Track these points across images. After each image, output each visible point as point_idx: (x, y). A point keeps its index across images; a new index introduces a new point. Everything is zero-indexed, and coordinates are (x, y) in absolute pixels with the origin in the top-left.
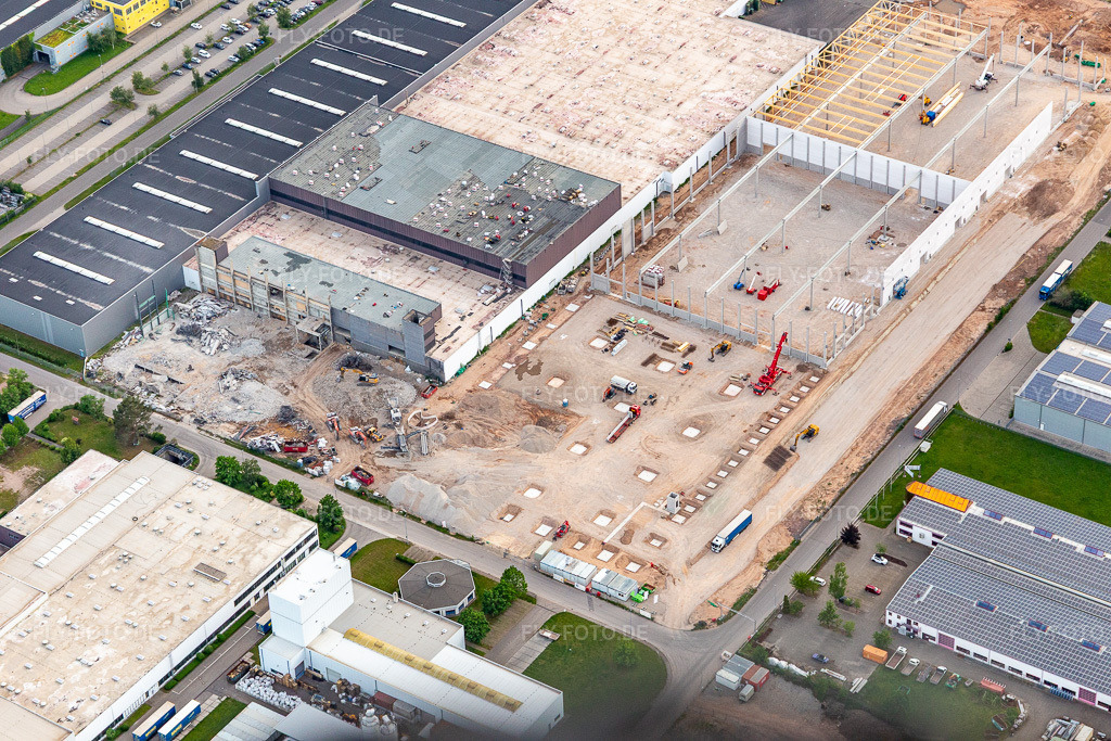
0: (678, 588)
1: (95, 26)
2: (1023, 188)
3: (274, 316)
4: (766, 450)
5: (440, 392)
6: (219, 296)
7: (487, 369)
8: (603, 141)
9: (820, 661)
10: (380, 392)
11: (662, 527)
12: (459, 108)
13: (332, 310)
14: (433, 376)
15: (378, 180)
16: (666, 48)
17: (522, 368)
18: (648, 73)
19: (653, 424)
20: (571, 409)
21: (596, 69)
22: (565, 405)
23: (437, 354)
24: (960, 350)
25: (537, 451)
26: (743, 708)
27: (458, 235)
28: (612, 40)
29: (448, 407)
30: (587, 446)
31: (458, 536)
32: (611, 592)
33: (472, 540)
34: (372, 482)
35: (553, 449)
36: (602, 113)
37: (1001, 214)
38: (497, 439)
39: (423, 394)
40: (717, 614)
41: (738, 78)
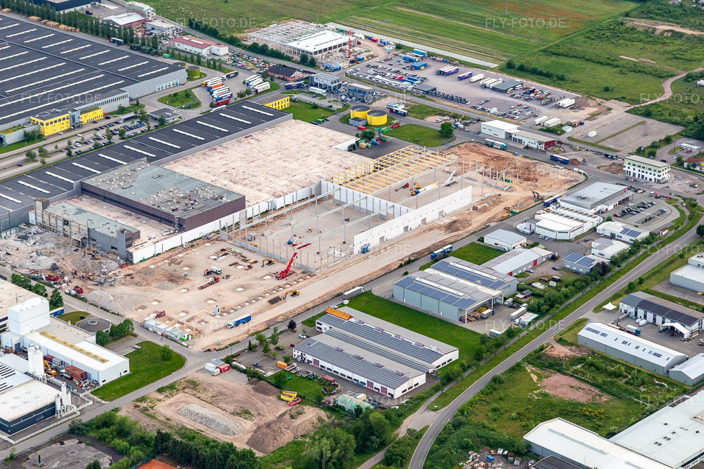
0: (205, 338)
1: (29, 129)
2: (447, 221)
3: (65, 235)
4: (272, 297)
5: (130, 267)
6: (43, 226)
7: (156, 261)
8: (250, 186)
9: (256, 366)
10: (100, 263)
11: (208, 318)
12: (188, 169)
13: (89, 229)
14: (128, 260)
15: (131, 186)
16: (299, 156)
17: (172, 262)
18: (286, 164)
19: (223, 284)
20: (187, 277)
21: (261, 161)
22: (186, 275)
23: (131, 250)
24: (383, 273)
25: (164, 289)
26: (213, 378)
27: (159, 207)
28: (275, 151)
29: (131, 272)
30: (188, 290)
31: (113, 313)
32: (172, 336)
33: (118, 315)
34: (82, 292)
35: (172, 289)
36: (255, 176)
37: (431, 229)
38: (148, 284)
39: (121, 267)
40: (217, 348)
41: (327, 169)
